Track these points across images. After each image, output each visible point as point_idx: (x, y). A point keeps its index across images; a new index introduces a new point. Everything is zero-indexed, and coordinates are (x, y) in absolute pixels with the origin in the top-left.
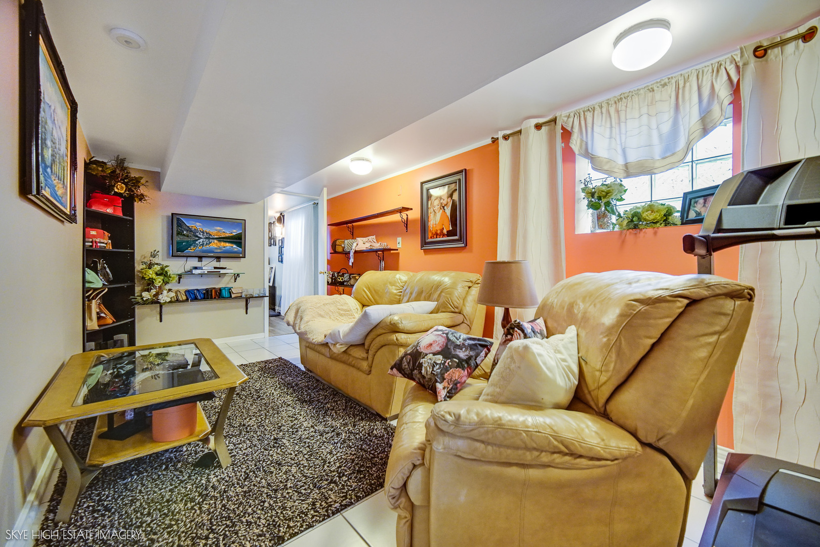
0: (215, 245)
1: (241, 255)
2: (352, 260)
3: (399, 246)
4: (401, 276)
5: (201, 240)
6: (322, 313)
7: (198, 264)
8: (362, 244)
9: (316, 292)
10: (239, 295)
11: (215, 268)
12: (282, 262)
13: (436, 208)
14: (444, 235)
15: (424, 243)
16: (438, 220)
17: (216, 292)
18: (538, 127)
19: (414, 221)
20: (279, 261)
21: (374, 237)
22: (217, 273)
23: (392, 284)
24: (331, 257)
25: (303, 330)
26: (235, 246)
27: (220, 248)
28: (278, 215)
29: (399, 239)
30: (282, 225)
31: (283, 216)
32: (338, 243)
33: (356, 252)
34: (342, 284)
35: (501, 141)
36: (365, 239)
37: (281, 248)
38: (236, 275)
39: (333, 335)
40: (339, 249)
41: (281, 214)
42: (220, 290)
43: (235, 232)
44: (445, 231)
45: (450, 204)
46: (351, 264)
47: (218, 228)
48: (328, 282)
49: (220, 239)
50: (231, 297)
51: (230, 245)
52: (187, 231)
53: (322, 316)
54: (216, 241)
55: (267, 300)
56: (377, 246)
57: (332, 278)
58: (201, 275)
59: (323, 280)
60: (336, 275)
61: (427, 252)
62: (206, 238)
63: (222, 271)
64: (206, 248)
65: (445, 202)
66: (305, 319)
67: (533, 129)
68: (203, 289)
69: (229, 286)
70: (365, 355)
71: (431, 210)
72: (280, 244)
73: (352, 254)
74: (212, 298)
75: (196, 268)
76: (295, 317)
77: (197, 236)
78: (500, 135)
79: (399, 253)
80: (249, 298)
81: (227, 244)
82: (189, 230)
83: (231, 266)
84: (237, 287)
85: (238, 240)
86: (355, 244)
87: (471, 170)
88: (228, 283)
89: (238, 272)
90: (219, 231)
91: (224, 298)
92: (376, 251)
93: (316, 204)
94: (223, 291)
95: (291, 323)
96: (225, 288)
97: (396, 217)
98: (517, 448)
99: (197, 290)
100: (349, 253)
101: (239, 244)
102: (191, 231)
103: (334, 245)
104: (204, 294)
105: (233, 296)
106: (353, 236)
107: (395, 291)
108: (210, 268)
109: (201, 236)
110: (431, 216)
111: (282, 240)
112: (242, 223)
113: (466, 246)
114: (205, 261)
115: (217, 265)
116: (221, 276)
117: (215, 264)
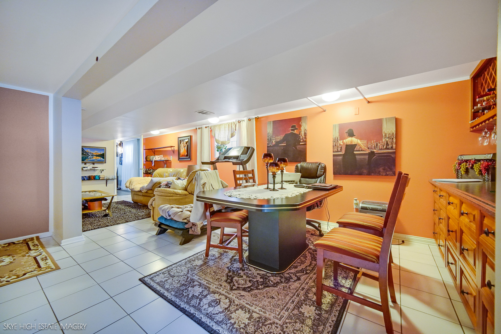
0: (95, 158)
1: (104, 162)
2: (153, 164)
3: (171, 159)
4: (170, 170)
5: (90, 156)
6: (140, 183)
7: (85, 166)
8: (157, 158)
9: (139, 176)
10: (103, 178)
11: (93, 167)
12: (121, 164)
13: (183, 147)
14: (185, 156)
15: (179, 159)
16: (183, 151)
17: (93, 177)
18: (206, 127)
19: (176, 150)
20: (120, 164)
21: (162, 155)
22: (94, 169)
23: (166, 173)
24: (146, 163)
25: (132, 188)
26: (102, 158)
27: (96, 159)
28: (119, 142)
29: (171, 157)
30: (121, 147)
31: (122, 143)
32: (148, 157)
33: (155, 161)
34: (150, 173)
35: (198, 129)
36: (159, 156)
37: (121, 158)
38: (102, 170)
39: (143, 188)
40: (148, 160)
41: (121, 142)
42: (95, 176)
43: (102, 153)
44: (185, 155)
45: (187, 146)
46: (153, 166)
47: (96, 151)
48: (144, 173)
49: (97, 156)
50: (100, 179)
51: (100, 158)
52: (85, 153)
53: (140, 184)
54: (95, 157)
55: (116, 180)
56: (163, 159)
57: (146, 171)
58: (86, 170)
59: (142, 172)
60: (147, 170)
61: (180, 161)
62: (92, 155)
63: (96, 169)
64: (91, 159)
65: (185, 145)
66: (133, 184)
67: (205, 128)
68: (87, 176)
69: (99, 175)
70: (152, 192)
71: (181, 147)
72: (121, 156)
73: (153, 162)
74: (91, 179)
75: (84, 167)
76: (130, 184)
77: (88, 155)
78: (198, 128)
79: (171, 162)
80: (108, 180)
81: (99, 158)
82: (86, 152)
83: (100, 166)
84: (102, 175)
85: (103, 156)
86: (155, 158)
87: (192, 136)
88: (98, 174)
89: (103, 169)
90: (96, 152)
91: (96, 180)
92: (163, 161)
93: (138, 140)
94: (96, 177)
95: (128, 186)
96: (97, 176)
97: (170, 149)
98: (167, 193)
99: (85, 176)
100: (152, 161)
101: (103, 158)
102: (86, 153)
103: (146, 158)
104: (88, 178)
105: (101, 179)
106: (155, 154)
107: (167, 175)
108: (91, 167)
109: (90, 155)
110: (181, 149)
111: (122, 154)
112: (104, 149)
113: (191, 160)
114: (87, 165)
115: (93, 166)
116: (94, 170)
117: (92, 166)
